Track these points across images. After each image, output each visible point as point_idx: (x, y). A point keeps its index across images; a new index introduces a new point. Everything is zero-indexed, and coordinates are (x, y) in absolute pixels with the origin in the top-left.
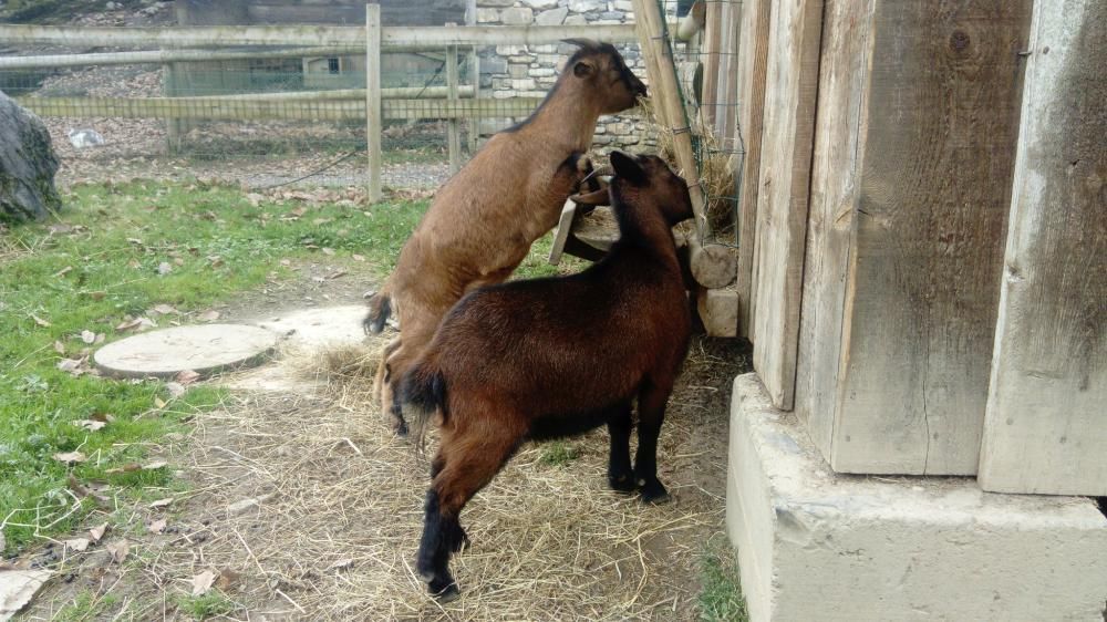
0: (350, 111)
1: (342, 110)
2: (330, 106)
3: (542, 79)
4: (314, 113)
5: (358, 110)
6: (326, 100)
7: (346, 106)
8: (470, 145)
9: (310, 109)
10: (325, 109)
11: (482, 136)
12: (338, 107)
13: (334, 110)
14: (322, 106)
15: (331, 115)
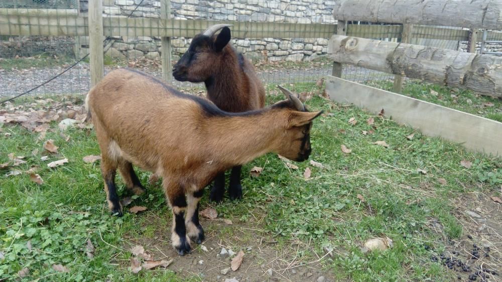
0: (67, 27)
1: (59, 26)
2: (44, 22)
3: (125, 7)
4: (26, 28)
5: (77, 27)
6: (39, 17)
7: (63, 22)
8: (76, 53)
9: (20, 25)
10: (39, 25)
11: (83, 46)
12: (54, 23)
13: (49, 26)
14: (34, 21)
15: (45, 31)
